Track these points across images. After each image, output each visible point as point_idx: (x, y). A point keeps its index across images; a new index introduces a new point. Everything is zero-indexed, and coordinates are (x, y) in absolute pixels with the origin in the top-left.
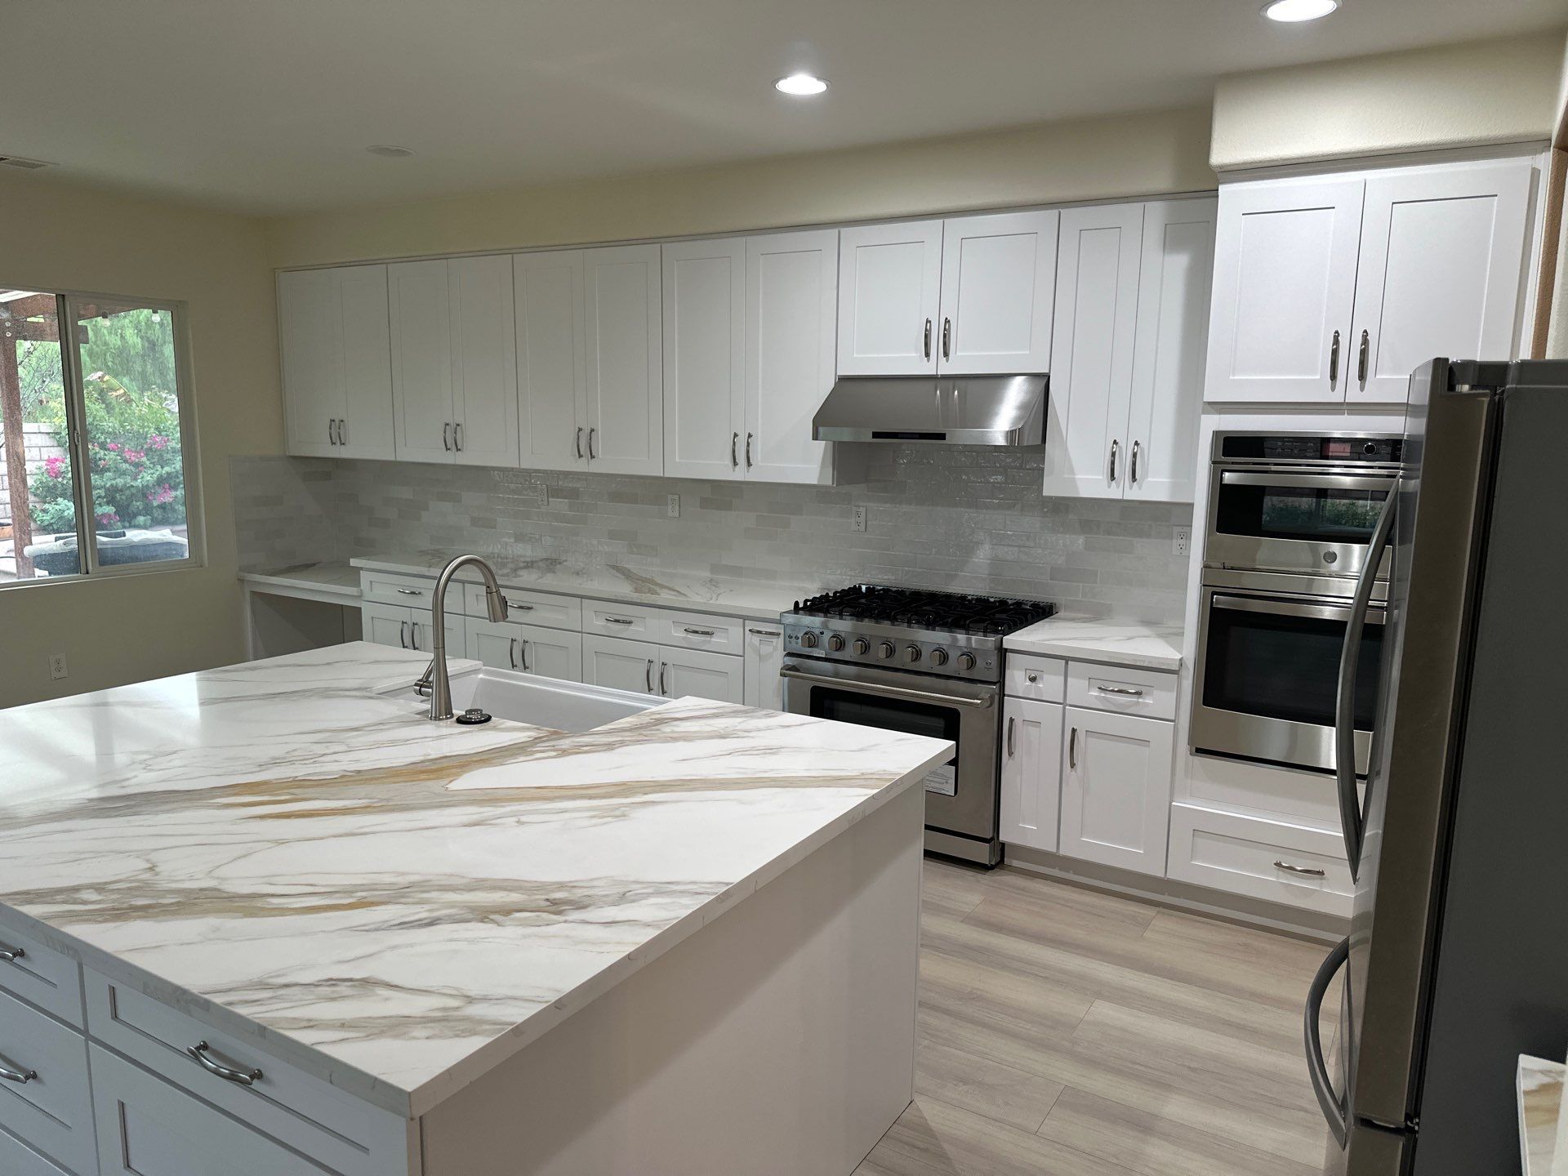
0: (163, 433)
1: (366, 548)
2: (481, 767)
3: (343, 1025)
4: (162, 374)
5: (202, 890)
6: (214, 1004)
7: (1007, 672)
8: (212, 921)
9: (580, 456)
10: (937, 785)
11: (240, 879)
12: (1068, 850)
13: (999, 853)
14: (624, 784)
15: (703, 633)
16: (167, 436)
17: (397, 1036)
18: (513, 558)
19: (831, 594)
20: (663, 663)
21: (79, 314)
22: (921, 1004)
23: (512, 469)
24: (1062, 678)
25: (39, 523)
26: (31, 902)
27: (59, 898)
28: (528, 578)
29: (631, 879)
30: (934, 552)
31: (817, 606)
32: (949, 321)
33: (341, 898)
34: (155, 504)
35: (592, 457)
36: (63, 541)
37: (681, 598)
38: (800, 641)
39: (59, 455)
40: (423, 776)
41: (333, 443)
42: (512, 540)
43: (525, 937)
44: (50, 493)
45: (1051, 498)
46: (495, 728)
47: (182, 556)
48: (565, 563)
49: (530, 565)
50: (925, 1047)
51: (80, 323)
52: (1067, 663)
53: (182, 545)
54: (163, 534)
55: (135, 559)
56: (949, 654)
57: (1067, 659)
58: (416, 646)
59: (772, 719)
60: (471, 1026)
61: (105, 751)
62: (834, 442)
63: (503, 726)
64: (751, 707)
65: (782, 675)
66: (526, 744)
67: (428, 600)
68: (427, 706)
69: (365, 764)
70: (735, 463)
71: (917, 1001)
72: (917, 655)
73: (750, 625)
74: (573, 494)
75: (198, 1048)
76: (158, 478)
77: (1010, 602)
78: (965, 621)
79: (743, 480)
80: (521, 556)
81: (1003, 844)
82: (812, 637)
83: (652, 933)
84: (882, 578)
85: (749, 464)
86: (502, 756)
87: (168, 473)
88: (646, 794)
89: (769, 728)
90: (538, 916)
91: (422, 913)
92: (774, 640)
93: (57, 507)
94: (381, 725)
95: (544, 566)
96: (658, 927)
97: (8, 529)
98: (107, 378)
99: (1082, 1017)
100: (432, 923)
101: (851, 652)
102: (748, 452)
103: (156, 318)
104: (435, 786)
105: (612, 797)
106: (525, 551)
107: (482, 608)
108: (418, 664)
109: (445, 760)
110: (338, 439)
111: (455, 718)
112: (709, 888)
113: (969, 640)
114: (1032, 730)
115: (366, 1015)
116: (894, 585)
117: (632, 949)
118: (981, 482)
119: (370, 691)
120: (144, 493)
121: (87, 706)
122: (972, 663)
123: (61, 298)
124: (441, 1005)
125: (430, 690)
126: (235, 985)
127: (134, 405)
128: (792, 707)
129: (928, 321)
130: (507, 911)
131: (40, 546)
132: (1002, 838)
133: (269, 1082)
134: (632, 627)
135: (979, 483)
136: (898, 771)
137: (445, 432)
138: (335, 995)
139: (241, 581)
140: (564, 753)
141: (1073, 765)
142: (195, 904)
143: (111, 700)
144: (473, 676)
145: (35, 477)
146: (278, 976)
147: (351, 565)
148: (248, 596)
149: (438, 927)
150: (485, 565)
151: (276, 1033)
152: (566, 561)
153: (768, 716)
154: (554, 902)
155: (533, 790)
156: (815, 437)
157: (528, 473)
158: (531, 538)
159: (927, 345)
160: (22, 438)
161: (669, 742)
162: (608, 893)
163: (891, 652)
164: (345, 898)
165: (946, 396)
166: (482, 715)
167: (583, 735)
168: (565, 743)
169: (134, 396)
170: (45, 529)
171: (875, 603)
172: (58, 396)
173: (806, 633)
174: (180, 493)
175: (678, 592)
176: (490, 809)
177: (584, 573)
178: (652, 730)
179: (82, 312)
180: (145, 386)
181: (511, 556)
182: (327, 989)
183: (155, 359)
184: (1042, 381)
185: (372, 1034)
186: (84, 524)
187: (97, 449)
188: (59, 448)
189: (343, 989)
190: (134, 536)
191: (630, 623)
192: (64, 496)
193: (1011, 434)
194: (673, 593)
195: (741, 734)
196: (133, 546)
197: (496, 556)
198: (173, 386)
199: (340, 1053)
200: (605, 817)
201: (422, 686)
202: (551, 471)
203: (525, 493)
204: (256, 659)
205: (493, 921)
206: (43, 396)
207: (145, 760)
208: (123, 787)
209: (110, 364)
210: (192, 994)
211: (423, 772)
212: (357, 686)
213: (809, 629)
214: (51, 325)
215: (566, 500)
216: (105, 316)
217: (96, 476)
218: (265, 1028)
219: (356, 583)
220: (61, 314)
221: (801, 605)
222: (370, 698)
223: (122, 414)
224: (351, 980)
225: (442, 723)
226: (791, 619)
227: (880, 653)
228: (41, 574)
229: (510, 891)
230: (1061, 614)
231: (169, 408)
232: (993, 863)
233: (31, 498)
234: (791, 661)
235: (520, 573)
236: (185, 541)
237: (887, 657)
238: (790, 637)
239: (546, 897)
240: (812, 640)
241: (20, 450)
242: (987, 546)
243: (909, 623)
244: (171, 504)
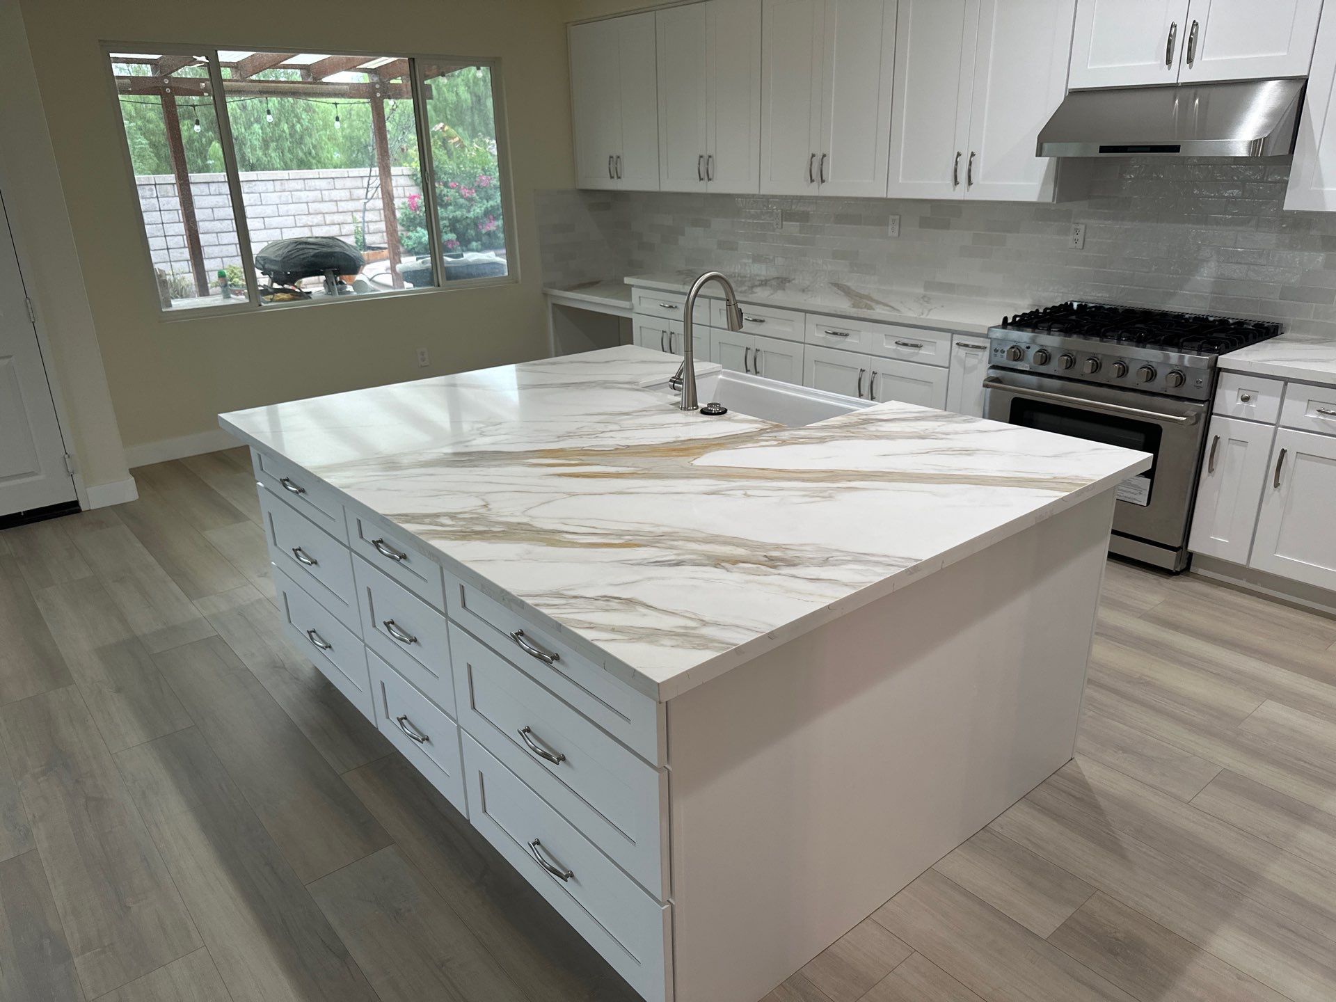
0: (488, 173)
1: (636, 268)
2: (718, 450)
3: (613, 630)
4: (487, 125)
5: (519, 524)
6: (526, 604)
7: (1219, 391)
8: (525, 546)
9: (812, 181)
10: (1129, 495)
11: (545, 518)
12: (1259, 563)
13: (1186, 561)
14: (832, 471)
15: (913, 346)
16: (490, 175)
17: (651, 642)
18: (750, 277)
19: (1041, 311)
20: (873, 372)
21: (425, 74)
22: (1090, 681)
23: (753, 195)
24: (1279, 399)
25: (406, 247)
26: (408, 522)
27: (427, 520)
28: (761, 294)
29: (834, 548)
30: (1153, 269)
31: (1025, 322)
32: (1197, 24)
33: (614, 539)
34: (484, 231)
35: (823, 181)
36: (422, 260)
37: (895, 313)
38: (1005, 354)
39: (415, 191)
40: (674, 453)
41: (612, 177)
42: (750, 261)
43: (747, 582)
44: (411, 223)
45: (1292, 212)
46: (729, 419)
47: (503, 274)
48: (793, 281)
49: (764, 283)
50: (1090, 717)
51: (426, 82)
52: (1286, 384)
53: (502, 265)
54: (489, 256)
55: (470, 276)
56: (1158, 372)
57: (1286, 381)
58: (673, 351)
59: (970, 424)
60: (705, 643)
61: (455, 420)
62: (1058, 158)
63: (735, 418)
64: (952, 413)
65: (985, 386)
66: (754, 434)
67: (680, 314)
68: (679, 399)
69: (631, 441)
70: (956, 183)
71: (1086, 679)
72: (1124, 371)
73: (958, 339)
74: (803, 217)
75: (517, 634)
76: (485, 211)
77: (1231, 321)
78: (1179, 339)
79: (962, 199)
80: (757, 275)
81: (1191, 554)
82: (1018, 351)
83: (849, 592)
84: (1095, 295)
85: (970, 183)
86: (733, 443)
87: (491, 206)
88: (850, 481)
89: (966, 432)
90: (758, 568)
91: (670, 555)
92: (980, 353)
93: (417, 235)
94: (644, 411)
95: (775, 284)
96: (854, 587)
97: (386, 252)
98: (446, 128)
99: (1250, 712)
100: (679, 563)
101: (1055, 367)
102: (969, 171)
103: (480, 74)
104: (684, 461)
105: (821, 481)
106: (761, 270)
107: (722, 321)
108: (672, 365)
109: (691, 442)
110: (615, 174)
111: (699, 410)
112: (900, 562)
113: (1181, 358)
114: (1238, 449)
115: (629, 624)
116: (1108, 302)
117: (832, 601)
118: (1214, 197)
119: (638, 385)
120: (476, 223)
121: (444, 386)
122: (1181, 380)
123: (412, 61)
124: (683, 625)
125: (681, 386)
126: (541, 593)
127: (466, 150)
128: (993, 415)
129: (1174, 26)
130: (735, 561)
131: (406, 265)
132: (1192, 547)
133: (563, 663)
134: (848, 339)
135: (1211, 197)
136: (1091, 477)
137: (699, 164)
138: (608, 608)
139: (545, 295)
140: (784, 443)
141: (1277, 485)
142: (514, 533)
143: (458, 382)
144: (714, 376)
145: (402, 210)
146: (571, 589)
147: (625, 282)
148: (550, 306)
149: (683, 567)
150: (726, 281)
151: (568, 629)
152: (794, 279)
153: (965, 421)
154: (771, 559)
155: (757, 471)
156: (1039, 153)
157: (766, 199)
158: (766, 258)
159: (1169, 51)
160: (391, 180)
161: (872, 439)
162: (815, 556)
163: (1097, 367)
164: (617, 539)
165: (1185, 105)
166: (720, 408)
167: (800, 429)
168: (785, 435)
169: (466, 143)
170: (410, 252)
171: (1085, 319)
172: (413, 144)
173: (1012, 348)
174: (500, 223)
175: (893, 308)
176: (723, 482)
177: (809, 291)
178: (858, 428)
179: (427, 73)
180: (474, 135)
181: (749, 276)
182: (602, 602)
183: (481, 111)
184: (1300, 85)
185: (633, 639)
186: (434, 248)
187: (442, 187)
188: (416, 187)
189: (614, 604)
190: (471, 257)
191: (847, 335)
192: (420, 225)
193: (1254, 144)
194: (888, 308)
195: (940, 436)
196: (468, 265)
197: (737, 275)
198: (493, 133)
199: (611, 649)
200: (813, 497)
201: (675, 381)
202: (786, 196)
203: (763, 217)
204: (557, 356)
205: (723, 567)
206: (404, 146)
207: (481, 428)
208: (467, 446)
209: (449, 117)
210: (513, 596)
211: (675, 450)
212: (627, 380)
213: (1015, 344)
214: (406, 85)
215: (798, 223)
216: (443, 75)
217: (442, 210)
218: (560, 625)
219: (628, 297)
220: (413, 77)
221: (1010, 321)
222: (637, 390)
223: (458, 158)
224: (619, 598)
225: (689, 413)
226: (999, 333)
227: (1085, 368)
228: (408, 286)
229: (737, 546)
230: (1287, 335)
231: (491, 151)
232: (1178, 570)
233: (399, 228)
234: (993, 373)
235: (756, 290)
236: (503, 261)
237: (1092, 373)
238: (996, 351)
239: (765, 554)
240: (1017, 354)
241: (390, 189)
242: (1213, 264)
243: (1119, 340)
244: (494, 232)
